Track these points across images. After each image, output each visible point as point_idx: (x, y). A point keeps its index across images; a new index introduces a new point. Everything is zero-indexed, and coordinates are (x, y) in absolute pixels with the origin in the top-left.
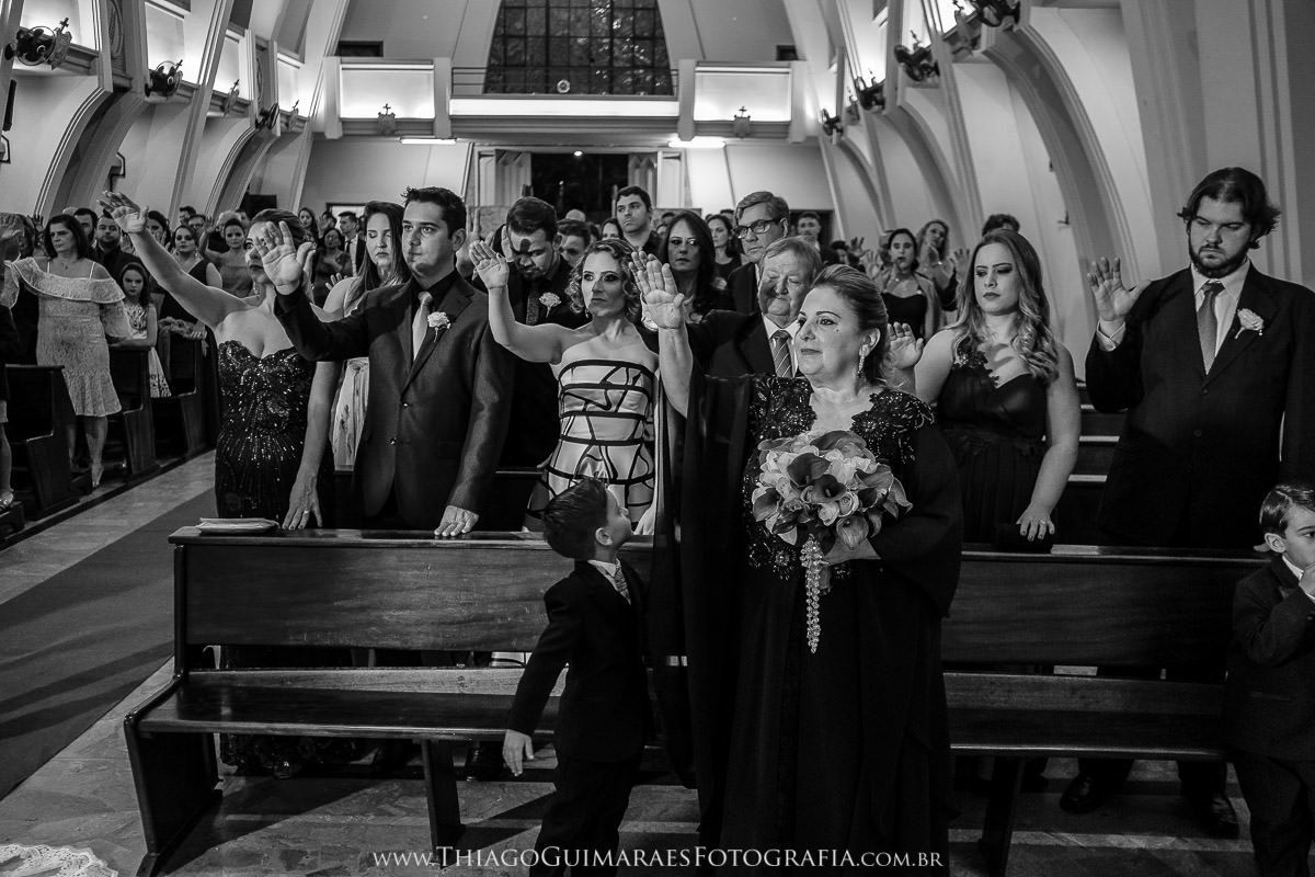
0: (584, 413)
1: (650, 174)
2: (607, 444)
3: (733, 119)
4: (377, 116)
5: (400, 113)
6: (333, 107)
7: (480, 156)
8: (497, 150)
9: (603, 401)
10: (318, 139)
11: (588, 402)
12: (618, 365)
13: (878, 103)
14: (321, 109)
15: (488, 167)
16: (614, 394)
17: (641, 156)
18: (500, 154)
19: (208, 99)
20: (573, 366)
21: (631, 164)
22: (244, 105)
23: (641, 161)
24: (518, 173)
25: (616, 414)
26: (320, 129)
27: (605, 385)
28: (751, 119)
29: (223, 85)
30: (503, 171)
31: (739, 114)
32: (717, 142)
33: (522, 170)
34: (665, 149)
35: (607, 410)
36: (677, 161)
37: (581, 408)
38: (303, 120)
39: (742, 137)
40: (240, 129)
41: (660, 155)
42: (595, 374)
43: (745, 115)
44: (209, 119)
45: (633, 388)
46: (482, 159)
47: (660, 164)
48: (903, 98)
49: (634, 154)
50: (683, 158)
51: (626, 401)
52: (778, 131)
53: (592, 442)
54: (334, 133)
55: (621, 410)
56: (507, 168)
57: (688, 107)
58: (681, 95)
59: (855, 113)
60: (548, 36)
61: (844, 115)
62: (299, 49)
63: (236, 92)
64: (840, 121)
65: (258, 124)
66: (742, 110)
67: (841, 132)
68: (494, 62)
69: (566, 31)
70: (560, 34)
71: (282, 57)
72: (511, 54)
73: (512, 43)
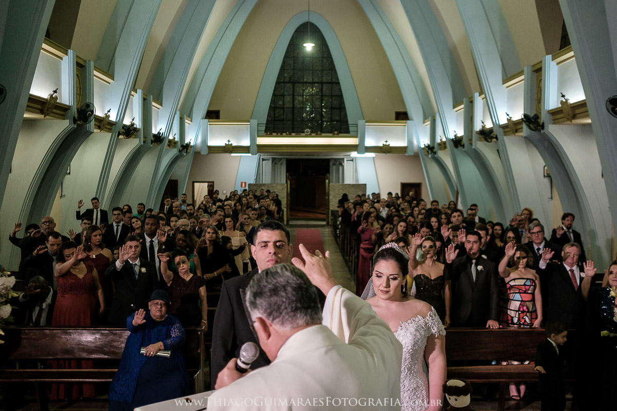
0: (519, 293)
1: (341, 168)
2: (526, 301)
3: (382, 145)
4: (224, 145)
5: (234, 143)
6: (205, 141)
7: (263, 160)
8: (272, 158)
9: (524, 290)
10: (197, 154)
11: (520, 290)
12: (527, 279)
13: (461, 146)
14: (199, 140)
15: (267, 165)
16: (527, 287)
17: (336, 160)
18: (274, 160)
19: (167, 142)
20: (514, 279)
21: (331, 164)
22: (176, 143)
23: (336, 162)
24: (281, 167)
25: (528, 293)
26: (198, 150)
27: (525, 285)
28: (390, 146)
30: (275, 167)
31: (385, 143)
32: (372, 155)
33: (282, 166)
34: (347, 157)
35: (525, 292)
36: (351, 162)
37: (518, 291)
38: (192, 147)
39: (386, 153)
41: (345, 159)
42: (522, 282)
43: (387, 144)
44: (166, 150)
45: (532, 286)
46: (264, 162)
47: (346, 164)
48: (476, 146)
49: (332, 159)
50: (354, 160)
51: (530, 289)
52: (401, 150)
53: (522, 301)
54: (205, 152)
55: (529, 292)
56: (276, 166)
57: (362, 140)
58: (359, 135)
59: (443, 145)
60: (293, 108)
61: (436, 146)
62: (190, 116)
63: (174, 138)
64: (433, 148)
65: (180, 151)
66: (386, 142)
67: (435, 153)
68: (269, 119)
69: (302, 105)
70: (299, 106)
71: (186, 121)
72: (277, 115)
73: (278, 111)
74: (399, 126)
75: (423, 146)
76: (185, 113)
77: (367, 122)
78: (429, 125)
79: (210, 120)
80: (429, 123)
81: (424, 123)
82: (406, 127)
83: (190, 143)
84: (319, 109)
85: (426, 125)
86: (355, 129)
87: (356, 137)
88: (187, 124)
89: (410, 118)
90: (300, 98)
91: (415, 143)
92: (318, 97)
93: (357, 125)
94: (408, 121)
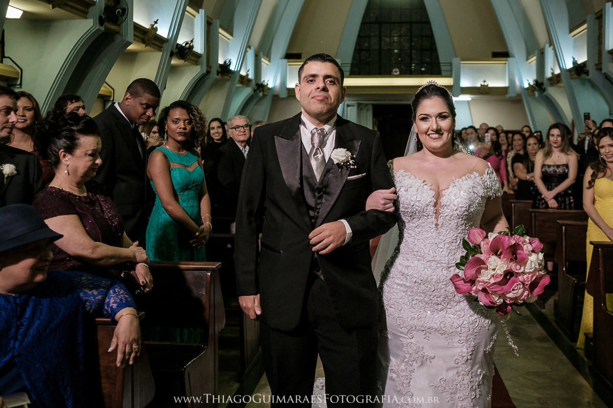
3: (480, 86)
6: (283, 83)
7: (348, 106)
8: (358, 103)
10: (276, 97)
14: (278, 82)
15: (352, 111)
18: (359, 105)
19: (238, 78)
22: (249, 81)
24: (366, 114)
26: (277, 93)
28: (489, 86)
29: (243, 73)
30: (360, 114)
31: (483, 84)
33: (368, 112)
38: (269, 89)
39: (484, 95)
40: (247, 91)
43: (486, 84)
44: (237, 87)
52: (500, 92)
54: (283, 94)
56: (362, 111)
57: (457, 81)
58: (453, 75)
59: (556, 80)
60: (380, 50)
61: (545, 82)
62: (268, 56)
63: (248, 75)
64: (542, 84)
65: (255, 91)
66: (484, 82)
67: (544, 90)
68: (354, 62)
69: (389, 47)
70: (386, 48)
71: (263, 60)
72: (363, 58)
73: (363, 53)
74: (497, 64)
75: (526, 86)
76: (263, 51)
77: (462, 60)
78: (535, 62)
79: (290, 60)
80: (535, 58)
81: (527, 59)
82: (507, 65)
83: (267, 84)
84: (409, 51)
85: (530, 63)
86: (449, 68)
87: (450, 76)
88: (265, 65)
89: (510, 55)
90: (387, 40)
91: (517, 83)
92: (407, 37)
93: (451, 64)
94: (510, 59)
